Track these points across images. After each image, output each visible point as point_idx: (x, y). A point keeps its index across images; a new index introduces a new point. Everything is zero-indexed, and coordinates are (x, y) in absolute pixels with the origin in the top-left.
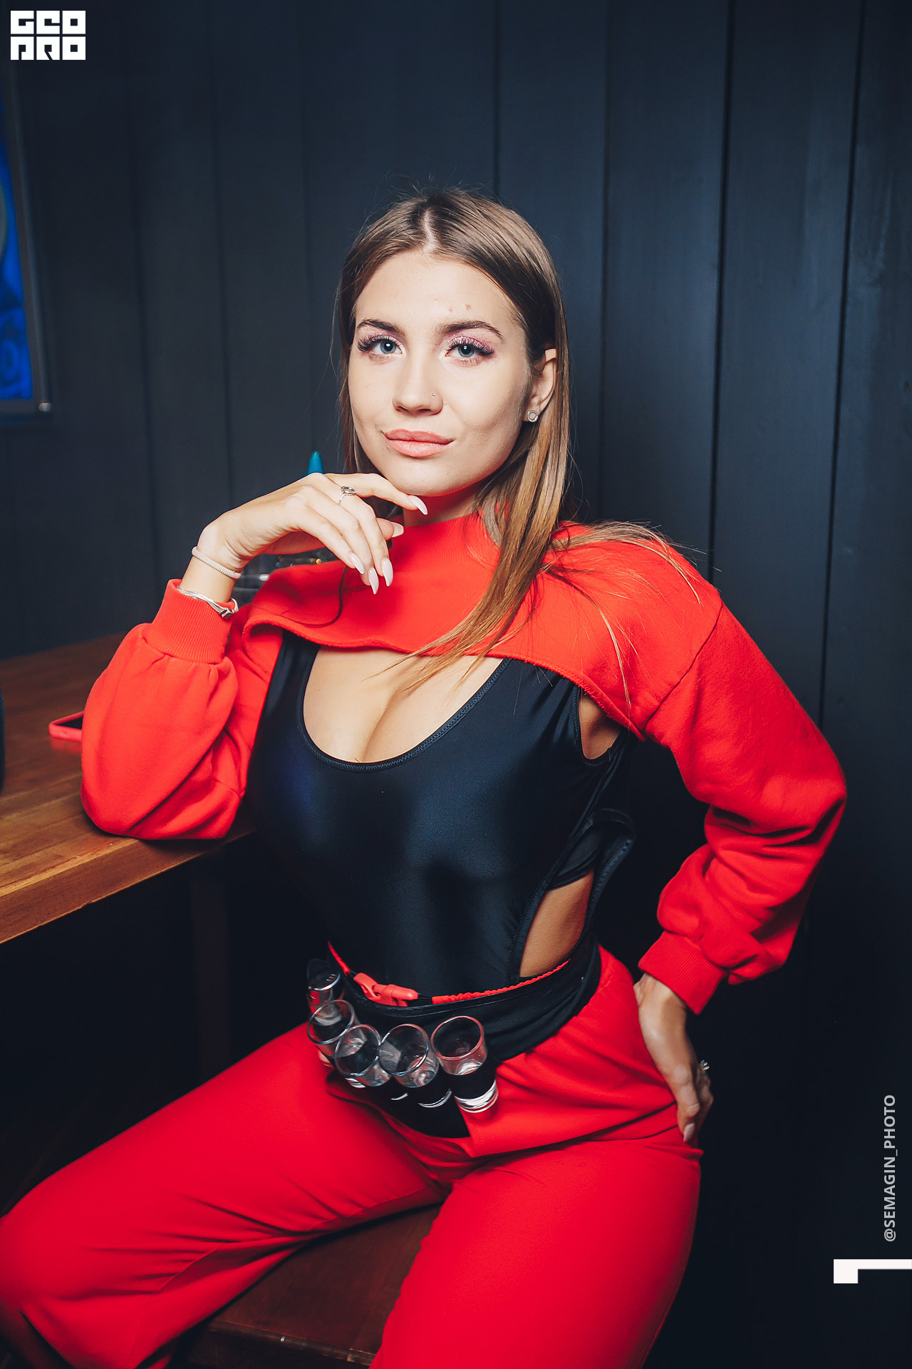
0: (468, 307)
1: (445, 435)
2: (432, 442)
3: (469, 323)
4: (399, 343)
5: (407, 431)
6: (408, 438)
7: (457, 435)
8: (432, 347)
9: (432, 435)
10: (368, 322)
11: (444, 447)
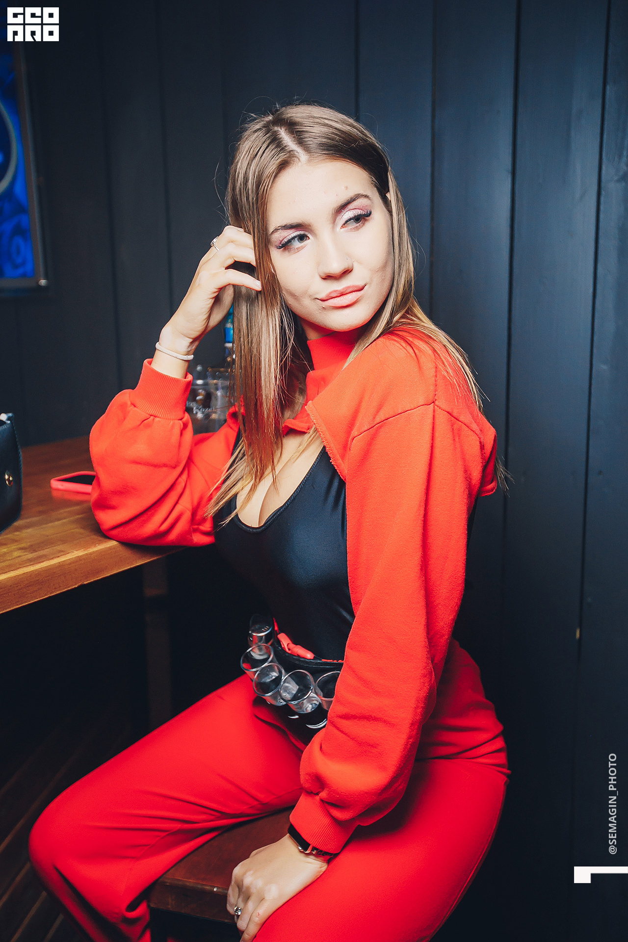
0: (347, 188)
1: (360, 284)
2: (354, 291)
3: (351, 198)
4: (306, 233)
5: (337, 291)
6: (339, 295)
7: (368, 280)
8: (331, 226)
9: (353, 286)
10: (280, 228)
11: (362, 292)
